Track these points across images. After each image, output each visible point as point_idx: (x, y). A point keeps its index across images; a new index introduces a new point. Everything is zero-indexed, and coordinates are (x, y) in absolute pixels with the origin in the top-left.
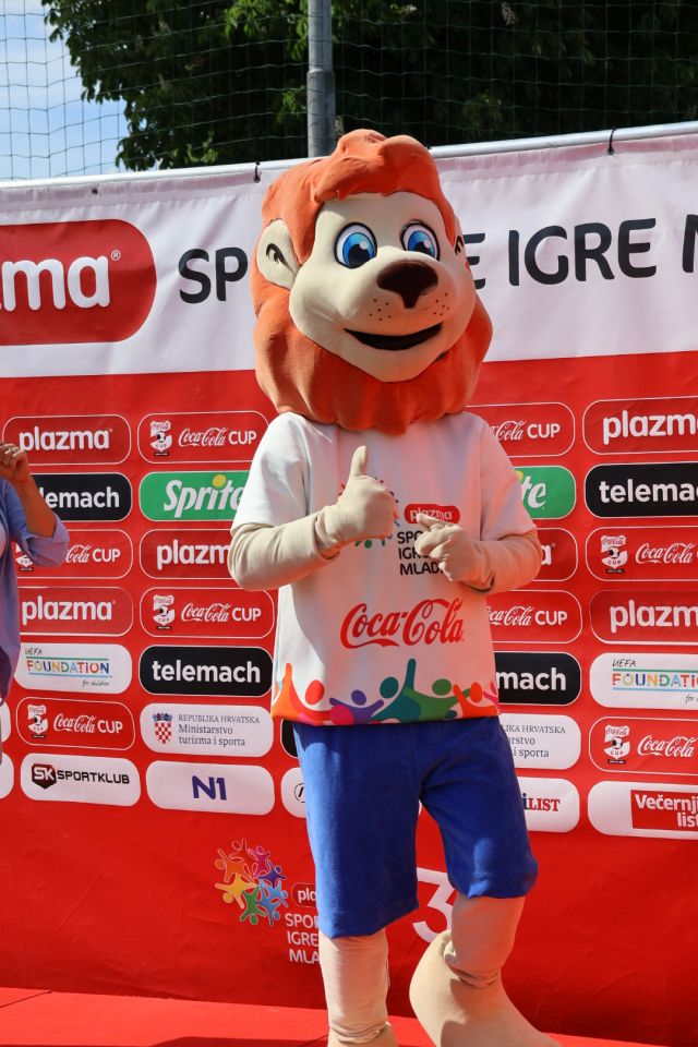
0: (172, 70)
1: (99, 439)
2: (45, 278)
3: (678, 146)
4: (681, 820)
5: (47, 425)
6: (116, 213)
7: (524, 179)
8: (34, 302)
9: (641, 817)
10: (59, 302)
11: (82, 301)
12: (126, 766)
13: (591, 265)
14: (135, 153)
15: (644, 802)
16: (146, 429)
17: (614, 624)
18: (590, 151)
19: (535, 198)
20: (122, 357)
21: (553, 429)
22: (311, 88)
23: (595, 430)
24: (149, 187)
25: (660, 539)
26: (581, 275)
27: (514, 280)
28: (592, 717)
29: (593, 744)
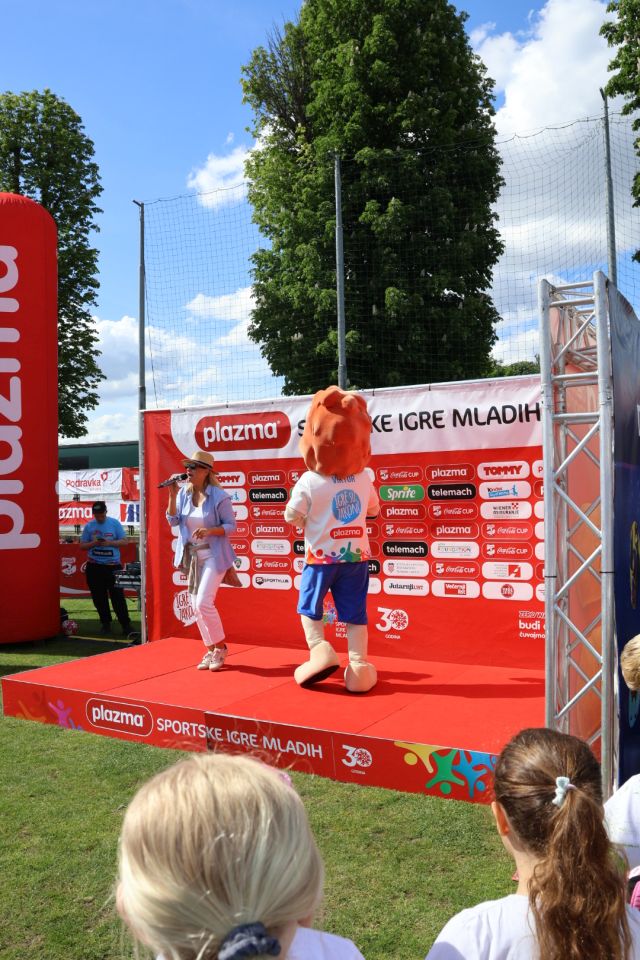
0: (298, 366)
1: (276, 478)
2: (257, 430)
3: (450, 389)
4: (459, 591)
5: (260, 474)
6: (278, 410)
7: (404, 398)
8: (255, 437)
9: (448, 591)
10: (262, 437)
11: (269, 436)
12: (288, 577)
13: (425, 424)
14: (287, 391)
15: (449, 586)
16: (291, 475)
17: (438, 533)
18: (424, 390)
19: (407, 404)
20: (282, 453)
21: (416, 474)
22: (339, 370)
23: (429, 475)
24: (289, 401)
25: (451, 507)
26: (422, 427)
27: (401, 429)
28: (432, 561)
29: (433, 569)
